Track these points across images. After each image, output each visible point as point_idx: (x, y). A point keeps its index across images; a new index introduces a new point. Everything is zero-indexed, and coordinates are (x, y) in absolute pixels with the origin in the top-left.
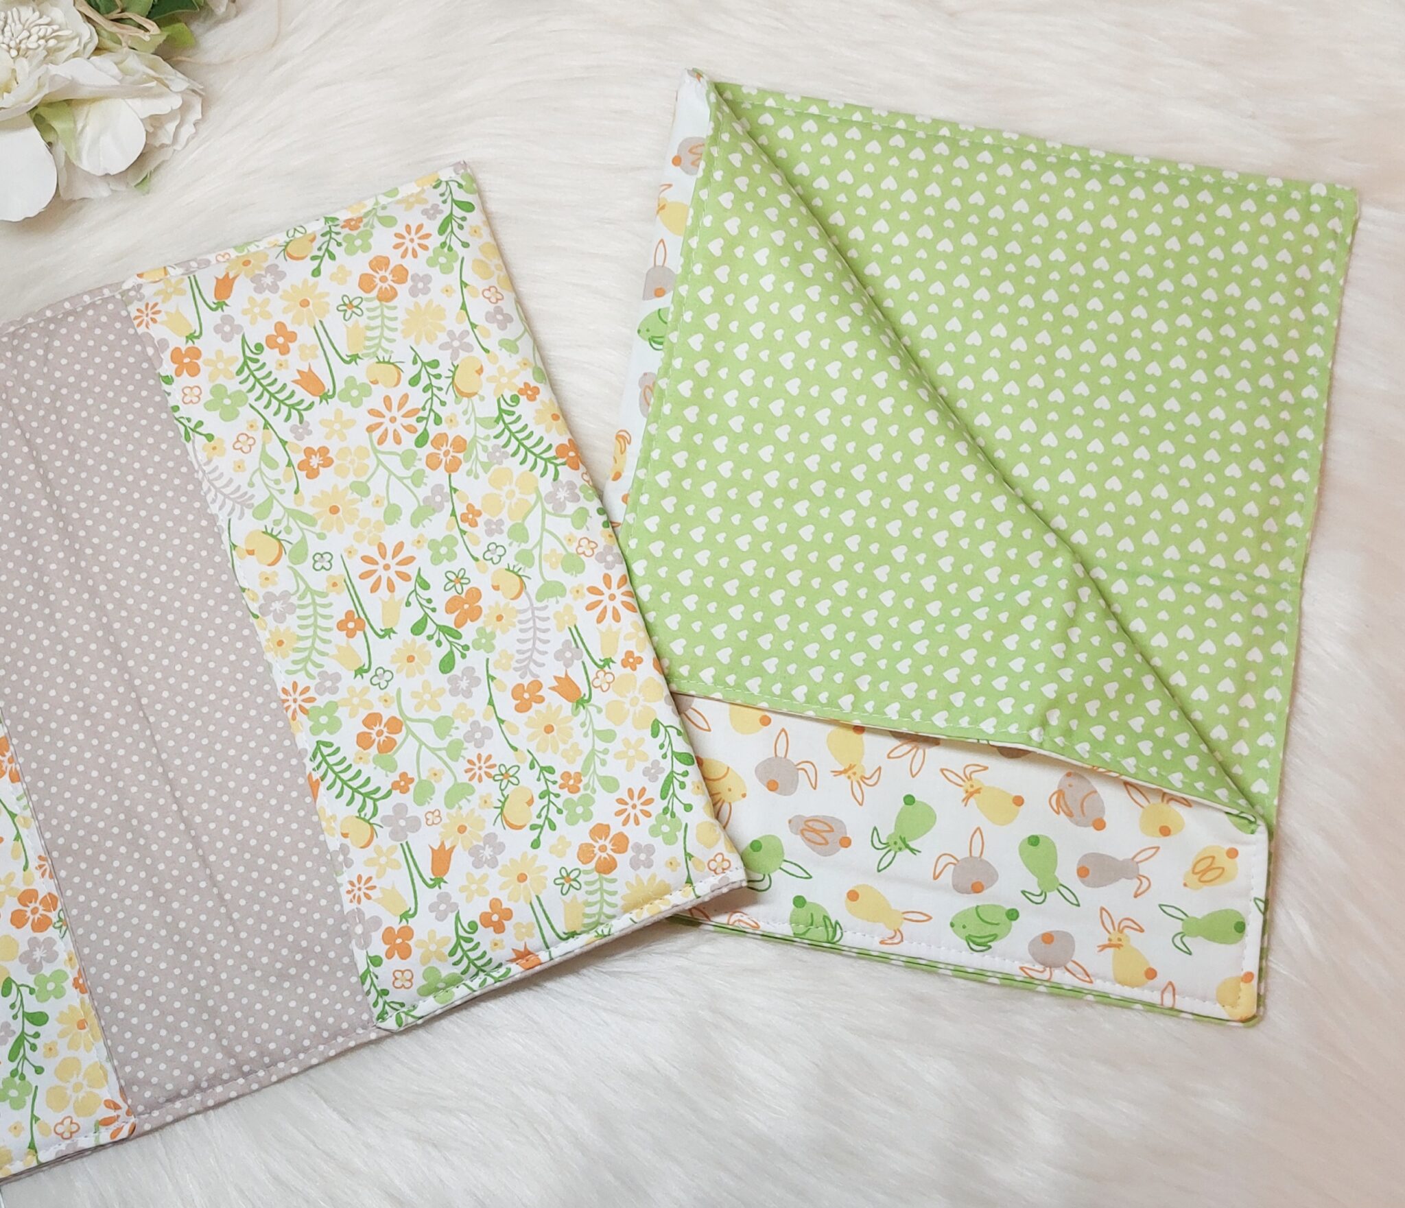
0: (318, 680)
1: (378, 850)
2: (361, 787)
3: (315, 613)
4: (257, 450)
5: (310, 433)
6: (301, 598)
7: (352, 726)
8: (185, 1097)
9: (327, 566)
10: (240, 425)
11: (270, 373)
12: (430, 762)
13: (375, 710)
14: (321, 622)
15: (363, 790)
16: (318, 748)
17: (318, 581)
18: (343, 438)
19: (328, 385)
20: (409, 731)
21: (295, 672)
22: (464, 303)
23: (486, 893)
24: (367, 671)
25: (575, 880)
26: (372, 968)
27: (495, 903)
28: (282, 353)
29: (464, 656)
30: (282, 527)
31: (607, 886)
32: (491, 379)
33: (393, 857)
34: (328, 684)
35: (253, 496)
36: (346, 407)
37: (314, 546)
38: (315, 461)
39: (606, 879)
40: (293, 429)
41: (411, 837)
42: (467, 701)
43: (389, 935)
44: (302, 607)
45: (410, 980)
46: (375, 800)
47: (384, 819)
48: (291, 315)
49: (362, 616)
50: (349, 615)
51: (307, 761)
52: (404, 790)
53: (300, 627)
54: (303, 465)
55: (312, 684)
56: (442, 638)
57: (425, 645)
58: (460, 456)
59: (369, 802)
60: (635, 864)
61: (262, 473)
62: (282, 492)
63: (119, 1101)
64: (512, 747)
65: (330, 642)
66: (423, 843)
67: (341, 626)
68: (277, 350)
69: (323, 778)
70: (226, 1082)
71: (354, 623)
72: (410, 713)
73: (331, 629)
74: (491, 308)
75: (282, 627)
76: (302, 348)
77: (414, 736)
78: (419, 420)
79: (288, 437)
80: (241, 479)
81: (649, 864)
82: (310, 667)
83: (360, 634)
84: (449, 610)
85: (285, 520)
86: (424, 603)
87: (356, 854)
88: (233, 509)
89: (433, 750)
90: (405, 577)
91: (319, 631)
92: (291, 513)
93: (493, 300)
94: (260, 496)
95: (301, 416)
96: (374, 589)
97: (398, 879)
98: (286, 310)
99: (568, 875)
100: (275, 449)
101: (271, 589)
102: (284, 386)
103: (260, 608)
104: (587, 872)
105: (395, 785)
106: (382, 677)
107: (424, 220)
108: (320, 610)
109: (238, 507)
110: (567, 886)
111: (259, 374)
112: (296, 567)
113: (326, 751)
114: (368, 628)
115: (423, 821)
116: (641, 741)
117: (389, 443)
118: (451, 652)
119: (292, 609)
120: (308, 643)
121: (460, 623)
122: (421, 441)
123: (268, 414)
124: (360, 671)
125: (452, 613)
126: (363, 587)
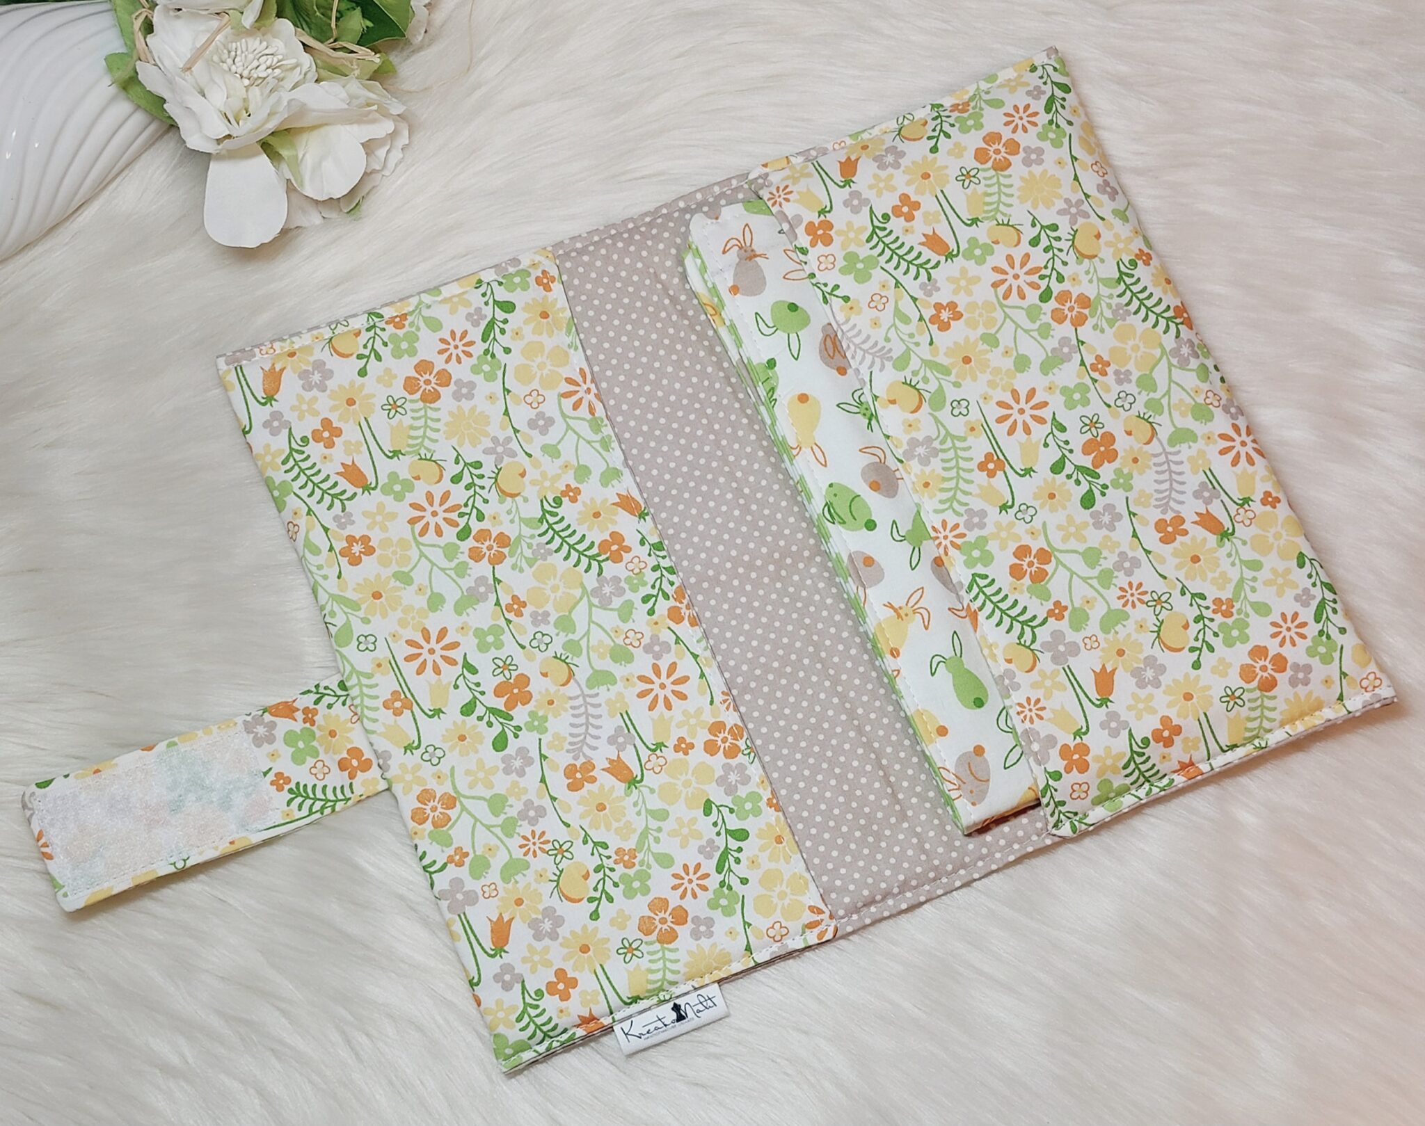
0: (965, 517)
1: (1043, 674)
2: (1019, 615)
3: (957, 456)
4: (890, 307)
5: (938, 289)
6: (942, 443)
7: (1004, 560)
8: (879, 902)
9: (965, 412)
10: (873, 286)
11: (898, 238)
12: (1081, 591)
13: (1023, 543)
14: (962, 464)
15: (1021, 619)
16: (973, 580)
17: (957, 426)
18: (970, 293)
19: (953, 246)
20: (1059, 562)
21: (943, 511)
22: (1076, 175)
23: (1155, 712)
24: (1011, 507)
25: (1239, 698)
26: (1051, 782)
27: (1165, 720)
28: (907, 220)
29: (1103, 494)
30: (920, 377)
31: (1267, 703)
32: (1109, 244)
33: (1057, 679)
34: (976, 520)
35: (890, 350)
36: (971, 265)
37: (951, 394)
38: (945, 315)
39: (1267, 697)
40: (923, 286)
41: (1072, 662)
42: (1112, 534)
43: (1065, 752)
44: (942, 451)
45: (1086, 792)
46: (1032, 628)
47: (1043, 644)
48: (914, 186)
49: (1001, 457)
50: (989, 457)
51: (963, 593)
52: (1060, 617)
53: (944, 469)
54: (934, 319)
55: (961, 521)
56: (1081, 478)
57: (1064, 484)
58: (1086, 312)
59: (1027, 629)
60: (1293, 682)
61: (896, 328)
62: (917, 344)
63: (822, 906)
64: (1161, 575)
65: (972, 482)
66: (1085, 666)
67: (982, 467)
68: (903, 218)
69: (981, 609)
70: (915, 888)
71: (994, 463)
72: (1057, 543)
73: (972, 470)
74: (1100, 181)
75: (927, 470)
76: (926, 214)
77: (1065, 566)
78: (1042, 277)
79: (918, 294)
80: (878, 335)
81: (1306, 682)
82: (955, 505)
83: (1000, 474)
84: (1086, 452)
85: (922, 370)
86: (1062, 444)
87: (1021, 677)
88: (873, 363)
89: (1084, 579)
90: (1041, 421)
91: (961, 472)
92: (928, 364)
93: (1101, 174)
94: (898, 350)
95: (929, 274)
96: (1011, 431)
97: (1064, 699)
98: (908, 183)
99: (1233, 693)
100: (907, 306)
101: (914, 434)
102: (912, 248)
103: (904, 452)
104: (1250, 691)
105: (1050, 613)
106: (1025, 512)
107: (1029, 100)
108: (961, 453)
109: (878, 361)
110: (1232, 703)
111: (887, 240)
112: (936, 414)
113: (982, 583)
114: (1007, 468)
115: (1082, 645)
116: (1288, 571)
117: (1014, 299)
118: (1091, 490)
119: (935, 453)
120: (952, 484)
121: (1097, 463)
122: (1046, 296)
123: (898, 274)
124: (1004, 508)
125: (1089, 454)
126: (1000, 431)
